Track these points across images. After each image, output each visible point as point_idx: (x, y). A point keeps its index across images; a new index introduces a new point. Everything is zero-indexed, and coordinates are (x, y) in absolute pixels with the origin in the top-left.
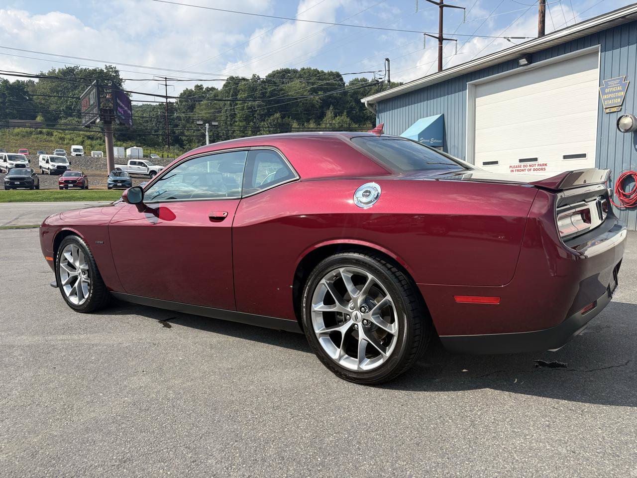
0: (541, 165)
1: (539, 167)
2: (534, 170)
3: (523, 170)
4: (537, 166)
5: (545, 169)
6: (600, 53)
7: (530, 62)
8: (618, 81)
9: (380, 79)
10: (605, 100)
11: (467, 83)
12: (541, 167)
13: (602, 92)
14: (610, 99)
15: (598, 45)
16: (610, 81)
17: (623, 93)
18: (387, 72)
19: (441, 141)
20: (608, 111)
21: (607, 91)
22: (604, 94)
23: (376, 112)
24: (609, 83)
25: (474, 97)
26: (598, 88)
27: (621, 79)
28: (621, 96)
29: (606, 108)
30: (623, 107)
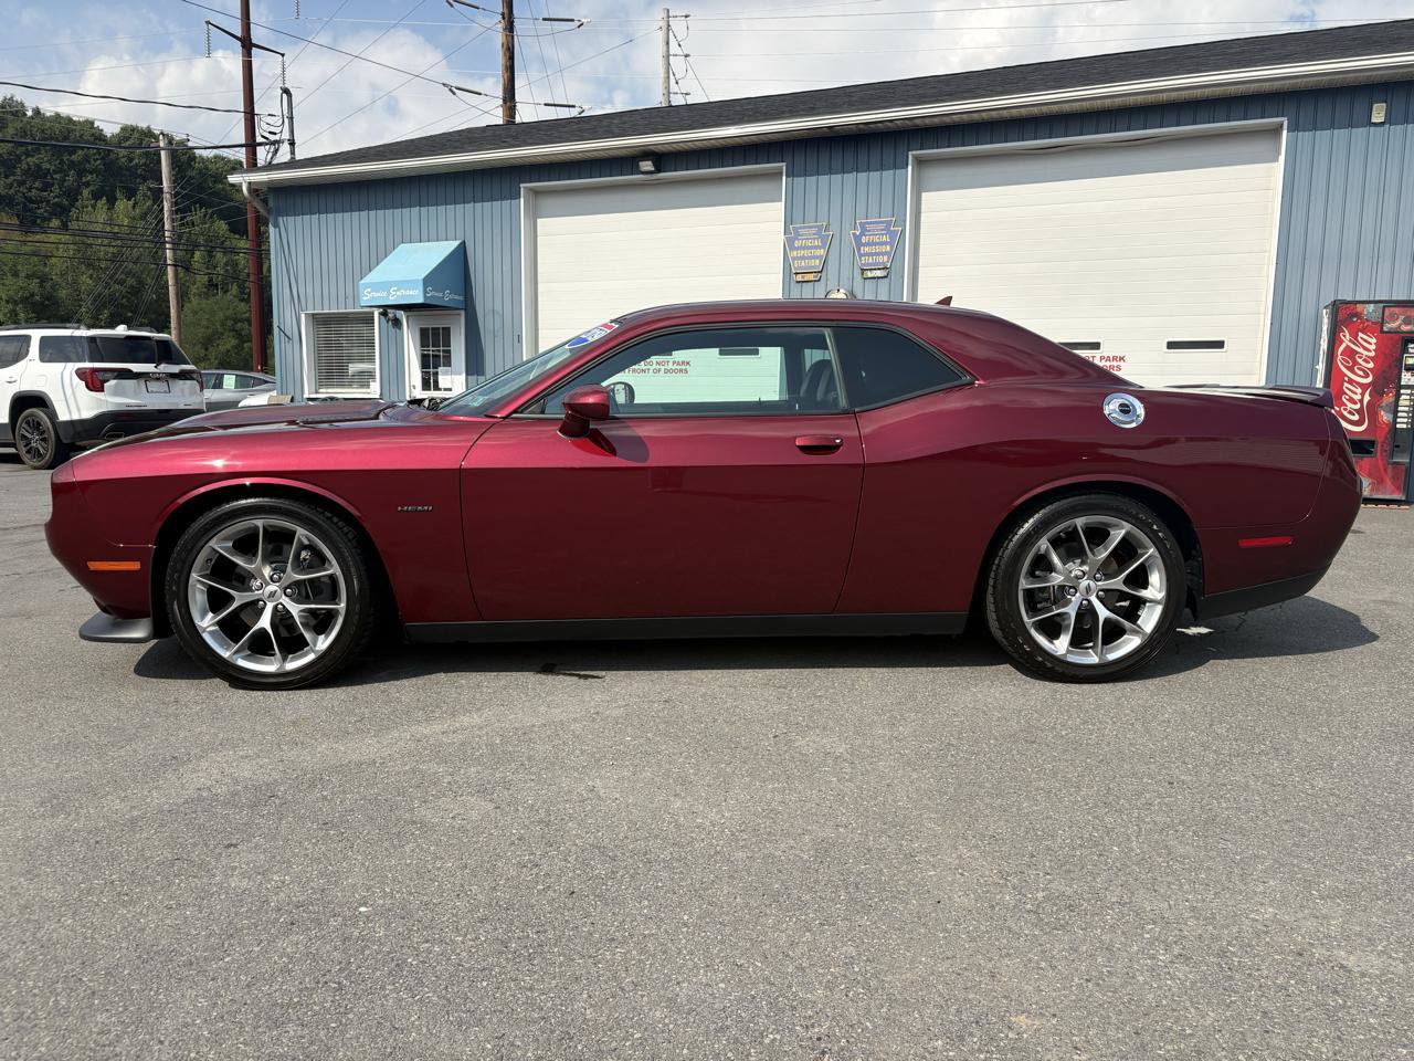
0: (678, 364)
1: (675, 367)
2: (667, 371)
3: (644, 371)
4: (671, 363)
5: (686, 371)
6: (784, 178)
7: (658, 170)
8: (814, 230)
9: (270, 133)
10: (794, 259)
11: (521, 185)
12: (678, 367)
13: (789, 244)
14: (803, 258)
15: (781, 164)
16: (801, 228)
17: (822, 252)
18: (286, 121)
19: (461, 298)
20: (799, 278)
21: (797, 244)
22: (793, 248)
23: (269, 211)
24: (801, 231)
25: (534, 215)
26: (783, 237)
27: (820, 228)
28: (821, 257)
29: (796, 274)
30: (824, 274)
